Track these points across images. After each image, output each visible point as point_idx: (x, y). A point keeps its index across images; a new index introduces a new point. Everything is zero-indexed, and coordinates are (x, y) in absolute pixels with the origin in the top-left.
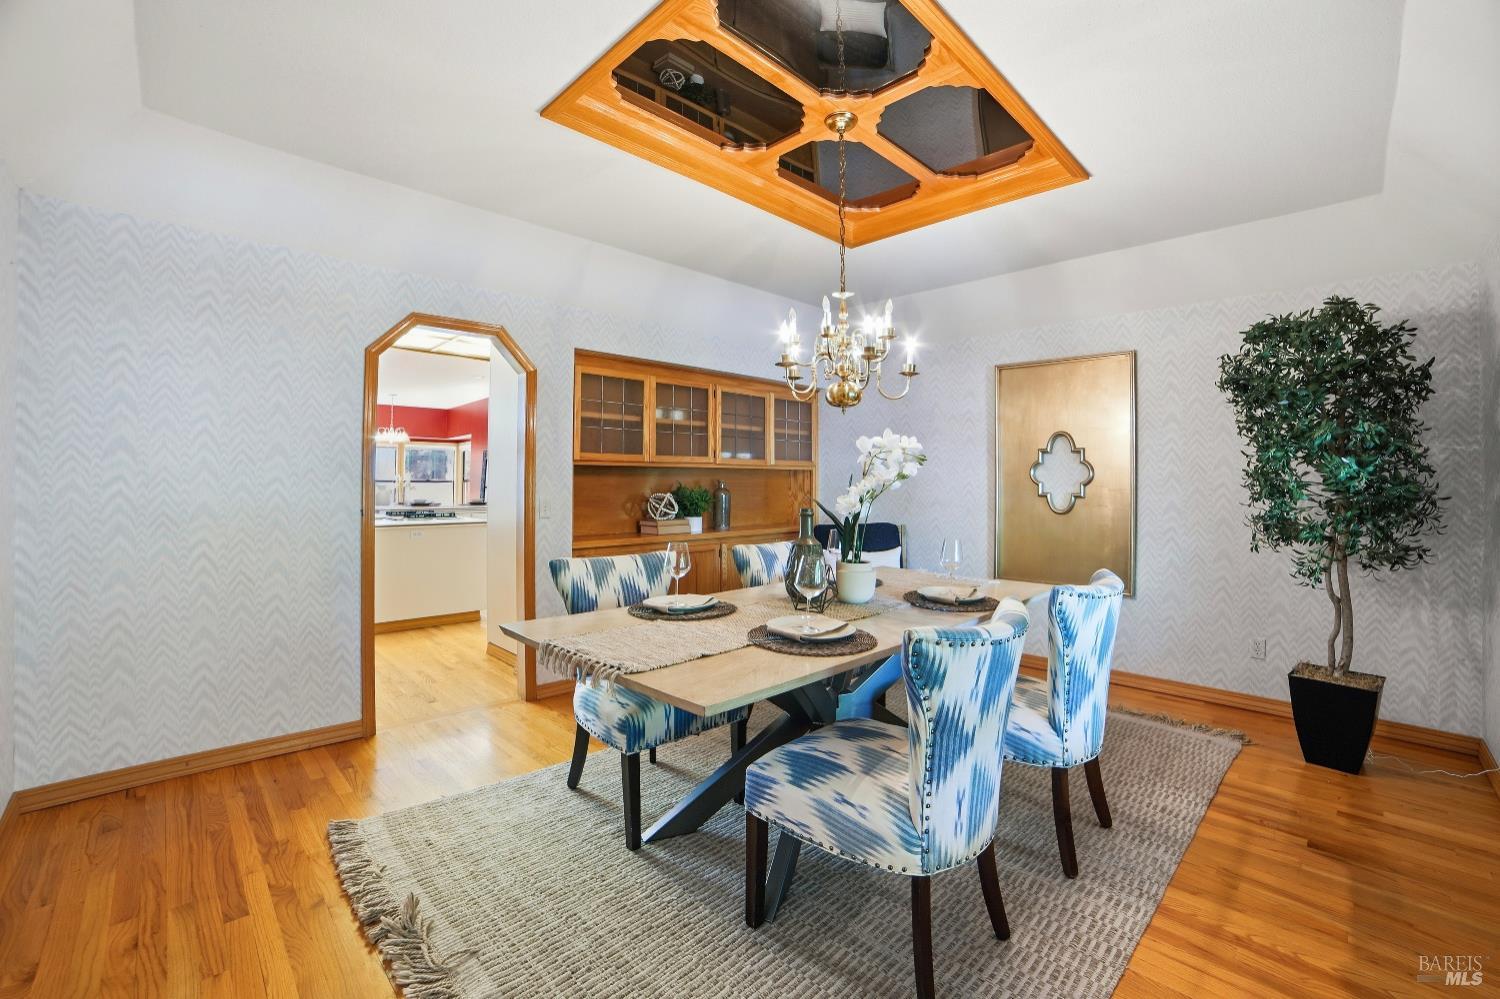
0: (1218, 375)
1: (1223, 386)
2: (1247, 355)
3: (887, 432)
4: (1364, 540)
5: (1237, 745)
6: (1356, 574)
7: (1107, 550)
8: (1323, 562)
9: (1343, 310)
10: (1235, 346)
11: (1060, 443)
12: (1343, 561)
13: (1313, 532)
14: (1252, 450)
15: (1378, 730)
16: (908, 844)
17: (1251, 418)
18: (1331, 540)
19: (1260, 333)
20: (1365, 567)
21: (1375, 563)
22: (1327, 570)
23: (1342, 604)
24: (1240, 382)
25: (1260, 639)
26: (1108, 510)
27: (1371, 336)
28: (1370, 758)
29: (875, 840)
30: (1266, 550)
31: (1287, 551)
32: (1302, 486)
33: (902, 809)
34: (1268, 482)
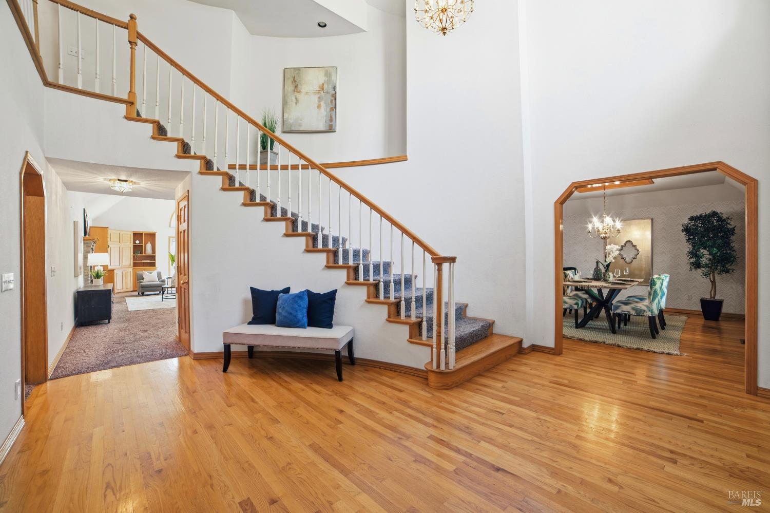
0: (681, 228)
1: (683, 231)
2: (689, 223)
3: (612, 244)
4: (719, 267)
5: (687, 318)
6: (716, 275)
7: (643, 273)
8: (709, 273)
9: (714, 214)
10: (686, 221)
11: (628, 244)
12: (714, 272)
13: (706, 266)
14: (690, 246)
15: (722, 315)
16: (650, 311)
17: (689, 239)
18: (711, 267)
19: (692, 219)
20: (719, 274)
21: (722, 273)
22: (710, 274)
23: (713, 283)
24: (687, 230)
25: (690, 295)
26: (644, 262)
27: (720, 219)
28: (720, 319)
29: (644, 311)
30: (693, 270)
31: (699, 271)
32: (704, 255)
33: (647, 307)
34: (693, 254)
